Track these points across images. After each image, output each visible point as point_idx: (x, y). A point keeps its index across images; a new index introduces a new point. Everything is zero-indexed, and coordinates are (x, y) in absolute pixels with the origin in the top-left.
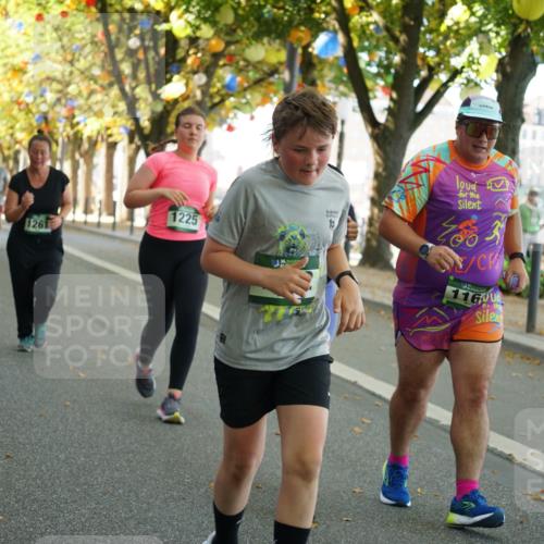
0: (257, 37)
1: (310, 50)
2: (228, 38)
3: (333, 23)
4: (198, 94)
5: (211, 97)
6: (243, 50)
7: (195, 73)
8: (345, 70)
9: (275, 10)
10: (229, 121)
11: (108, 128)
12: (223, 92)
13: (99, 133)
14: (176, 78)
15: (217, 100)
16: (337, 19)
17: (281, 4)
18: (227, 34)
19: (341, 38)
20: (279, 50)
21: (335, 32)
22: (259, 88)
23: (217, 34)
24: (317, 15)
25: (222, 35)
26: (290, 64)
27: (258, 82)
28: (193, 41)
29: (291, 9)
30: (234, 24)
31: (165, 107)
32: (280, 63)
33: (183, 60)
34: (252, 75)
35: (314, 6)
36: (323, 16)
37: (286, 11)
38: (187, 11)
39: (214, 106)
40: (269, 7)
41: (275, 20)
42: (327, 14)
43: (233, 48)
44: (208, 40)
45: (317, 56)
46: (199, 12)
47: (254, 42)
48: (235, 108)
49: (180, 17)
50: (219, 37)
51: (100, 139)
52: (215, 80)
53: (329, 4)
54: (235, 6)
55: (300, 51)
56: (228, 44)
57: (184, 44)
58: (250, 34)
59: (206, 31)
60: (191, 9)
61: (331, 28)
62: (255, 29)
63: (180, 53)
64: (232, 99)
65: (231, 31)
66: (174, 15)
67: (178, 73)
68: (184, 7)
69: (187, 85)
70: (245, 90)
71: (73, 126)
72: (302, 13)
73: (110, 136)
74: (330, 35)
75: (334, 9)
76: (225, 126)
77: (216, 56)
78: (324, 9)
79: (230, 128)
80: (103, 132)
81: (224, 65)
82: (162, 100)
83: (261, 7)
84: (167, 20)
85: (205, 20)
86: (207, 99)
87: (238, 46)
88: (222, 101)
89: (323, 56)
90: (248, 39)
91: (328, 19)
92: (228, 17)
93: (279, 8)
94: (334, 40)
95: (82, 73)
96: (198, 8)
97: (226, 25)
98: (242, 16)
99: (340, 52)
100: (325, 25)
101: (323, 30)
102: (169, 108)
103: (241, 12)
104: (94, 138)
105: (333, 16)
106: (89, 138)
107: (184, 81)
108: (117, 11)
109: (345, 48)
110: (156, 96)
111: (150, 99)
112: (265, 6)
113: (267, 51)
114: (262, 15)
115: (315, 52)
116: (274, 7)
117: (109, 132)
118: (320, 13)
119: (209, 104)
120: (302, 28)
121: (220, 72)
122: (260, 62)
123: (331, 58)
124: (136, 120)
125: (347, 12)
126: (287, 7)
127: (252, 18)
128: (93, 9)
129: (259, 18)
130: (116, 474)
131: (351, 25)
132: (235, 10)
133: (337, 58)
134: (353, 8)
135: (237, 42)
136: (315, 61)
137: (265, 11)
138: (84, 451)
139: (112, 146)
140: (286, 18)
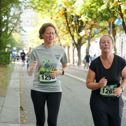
0: (102, 20)
1: (114, 23)
2: (95, 21)
3: (119, 16)
4: (88, 34)
5: (91, 35)
6: (98, 24)
7: (87, 29)
8: (122, 27)
9: (106, 14)
10: (96, 40)
11: (68, 43)
12: (94, 34)
13: (66, 44)
14: (83, 31)
15: (93, 35)
16: (120, 15)
17: (107, 13)
18: (95, 20)
19: (121, 20)
20: (107, 24)
21: (120, 19)
22: (102, 32)
23: (92, 20)
24: (115, 15)
25: (93, 20)
26: (109, 27)
27: (102, 31)
28: (87, 22)
29: (109, 14)
30: (96, 18)
31: (81, 38)
32: (107, 26)
33: (85, 27)
34: (100, 29)
35: (114, 13)
36: (117, 15)
37: (108, 14)
38: (85, 15)
39: (92, 37)
40: (104, 13)
41: (106, 17)
42: (118, 14)
43: (96, 23)
44: (90, 22)
45: (116, 24)
46: (88, 15)
47: (101, 22)
48: (97, 37)
49: (84, 17)
50: (93, 21)
51: (66, 46)
52: (92, 31)
53: (118, 12)
54: (96, 13)
55: (112, 23)
56: (95, 22)
57: (85, 23)
58: (100, 20)
59: (90, 20)
60: (86, 15)
61: (119, 18)
62: (101, 19)
63: (84, 25)
64: (96, 35)
65: (95, 19)
66: (82, 16)
67: (83, 29)
68: (84, 14)
69: (85, 32)
70: (99, 33)
71: (60, 43)
72: (112, 15)
73: (68, 45)
74: (119, 19)
75: (120, 13)
76: (95, 41)
77: (92, 25)
78: (117, 13)
79: (96, 42)
80: (67, 44)
81: (94, 27)
82: (80, 36)
83: (102, 14)
84: (81, 18)
85: (89, 17)
86: (90, 35)
87: (97, 23)
88: (94, 36)
89: (117, 24)
90: (99, 21)
91: (118, 16)
92: (95, 16)
93: (107, 14)
94: (120, 20)
95: (61, 30)
96: (88, 14)
97: (94, 18)
98: (98, 16)
99: (121, 23)
100: (117, 17)
101: (117, 18)
102: (82, 38)
103: (98, 15)
104: (65, 46)
105: (119, 15)
106: (64, 45)
107: (85, 31)
108: (69, 16)
109: (122, 22)
110: (79, 35)
111: (77, 36)
112: (103, 13)
113: (104, 24)
114: (103, 15)
115: (115, 23)
116: (105, 13)
117: (68, 44)
118: (116, 14)
119: (91, 37)
120: (112, 18)
121: (93, 29)
122: (102, 26)
123: (119, 25)
124: (74, 41)
125: (123, 14)
126: (108, 13)
127: (100, 16)
128: (64, 16)
129: (102, 16)
130: (73, 123)
131: (123, 17)
132: (96, 14)
133: (121, 25)
134: (124, 13)
135: (97, 22)
136: (115, 25)
137: (103, 14)
138: (65, 118)
139: (69, 47)
140: (108, 16)
